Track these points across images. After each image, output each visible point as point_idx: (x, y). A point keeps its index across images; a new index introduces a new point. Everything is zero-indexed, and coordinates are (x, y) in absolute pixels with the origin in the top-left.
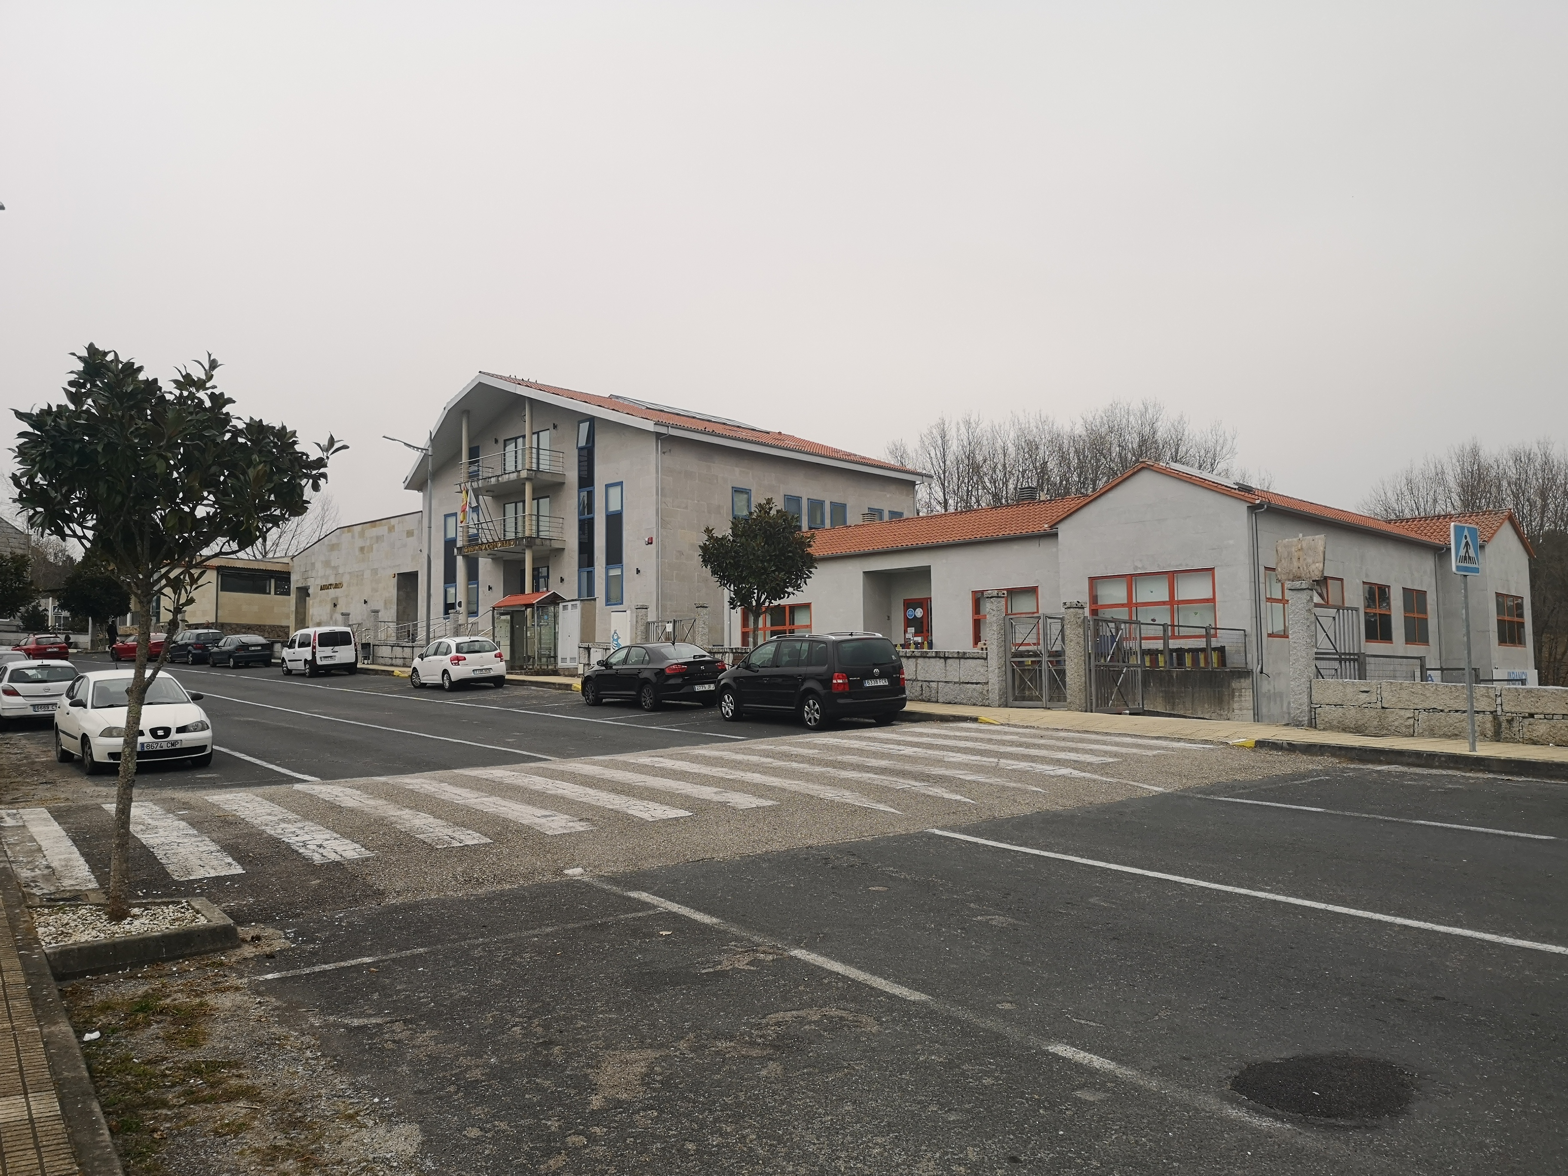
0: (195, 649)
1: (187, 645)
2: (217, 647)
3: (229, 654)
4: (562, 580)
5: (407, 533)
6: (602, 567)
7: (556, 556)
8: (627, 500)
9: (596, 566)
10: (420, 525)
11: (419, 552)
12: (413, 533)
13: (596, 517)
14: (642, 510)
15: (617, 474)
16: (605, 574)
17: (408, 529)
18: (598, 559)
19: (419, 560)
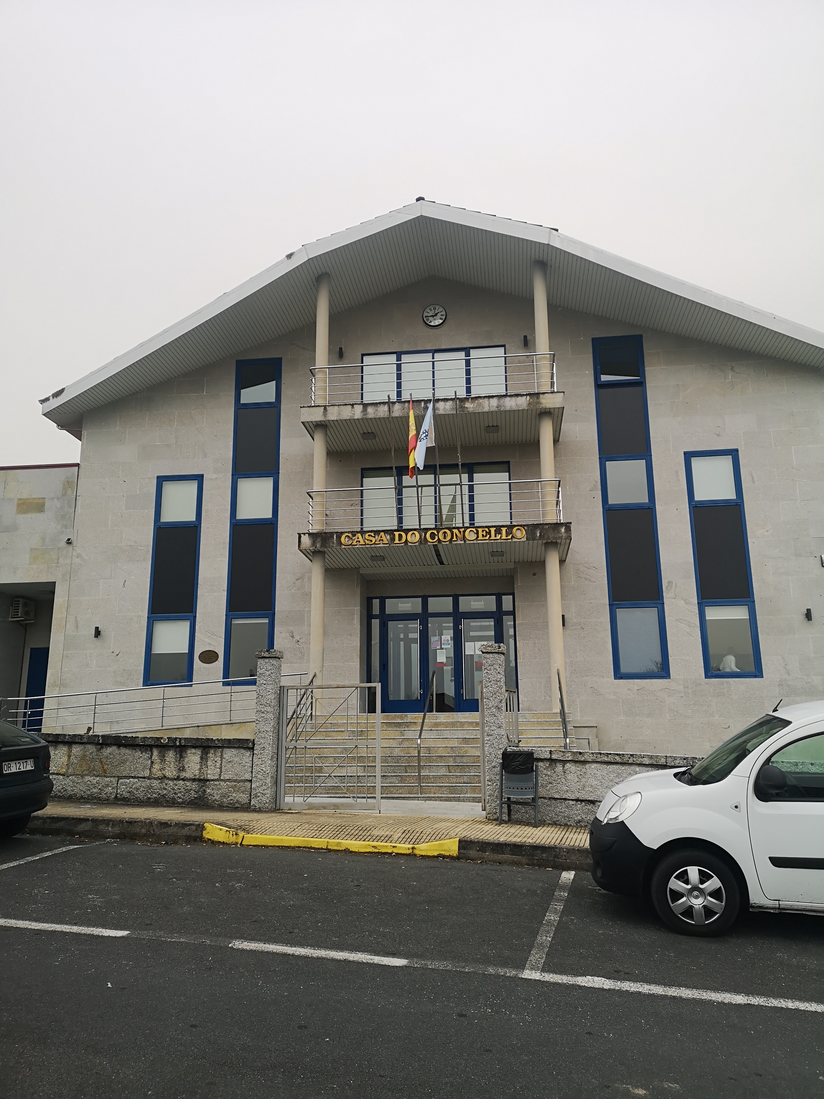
5: (19, 505)
6: (687, 602)
7: (534, 574)
8: (754, 482)
9: (669, 598)
10: (69, 492)
11: (63, 543)
12: (43, 505)
13: (659, 508)
14: (802, 504)
15: (718, 435)
16: (698, 615)
17: (25, 496)
18: (674, 585)
19: (61, 560)
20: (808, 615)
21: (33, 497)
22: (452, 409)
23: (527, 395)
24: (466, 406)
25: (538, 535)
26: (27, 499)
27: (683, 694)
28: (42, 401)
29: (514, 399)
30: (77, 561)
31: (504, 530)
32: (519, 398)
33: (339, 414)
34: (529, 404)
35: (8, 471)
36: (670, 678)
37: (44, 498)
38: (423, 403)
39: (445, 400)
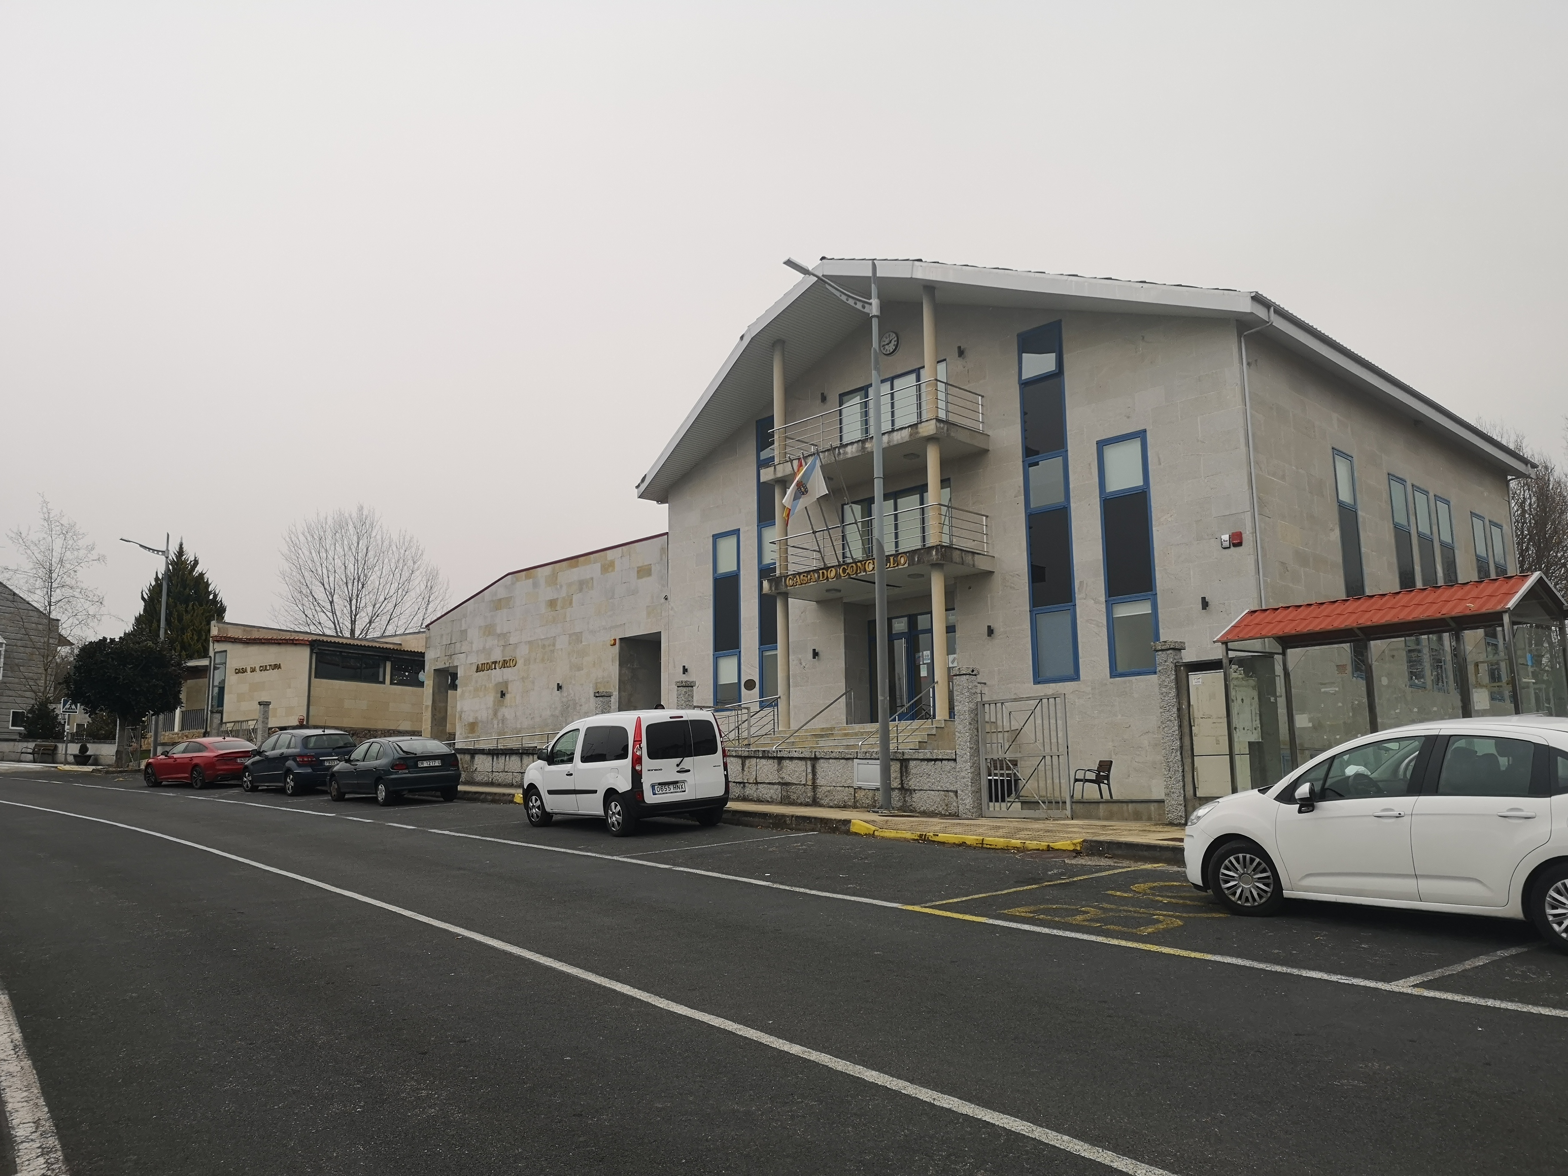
0: (300, 765)
1: (283, 758)
2: (348, 761)
3: (377, 776)
4: (990, 631)
5: (638, 572)
6: (1096, 602)
7: (970, 588)
8: (1160, 464)
9: (1080, 599)
10: (664, 557)
11: (663, 600)
12: (650, 570)
13: (1073, 505)
14: (1206, 481)
15: (1128, 417)
16: (1105, 614)
17: (640, 565)
18: (1085, 585)
19: (663, 614)
20: (1205, 604)
21: (645, 564)
22: (857, 451)
23: (909, 427)
24: (866, 446)
25: (916, 559)
26: (642, 566)
27: (1091, 696)
28: (637, 487)
29: (899, 432)
30: (671, 612)
31: (892, 558)
32: (904, 431)
33: (784, 470)
34: (911, 435)
35: (631, 545)
36: (1079, 680)
37: (651, 564)
38: (837, 449)
39: (852, 443)
